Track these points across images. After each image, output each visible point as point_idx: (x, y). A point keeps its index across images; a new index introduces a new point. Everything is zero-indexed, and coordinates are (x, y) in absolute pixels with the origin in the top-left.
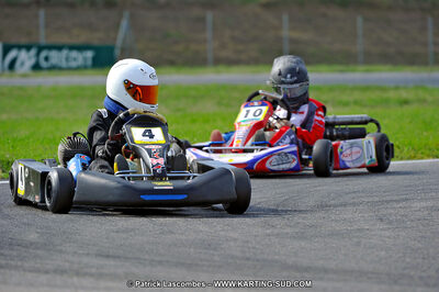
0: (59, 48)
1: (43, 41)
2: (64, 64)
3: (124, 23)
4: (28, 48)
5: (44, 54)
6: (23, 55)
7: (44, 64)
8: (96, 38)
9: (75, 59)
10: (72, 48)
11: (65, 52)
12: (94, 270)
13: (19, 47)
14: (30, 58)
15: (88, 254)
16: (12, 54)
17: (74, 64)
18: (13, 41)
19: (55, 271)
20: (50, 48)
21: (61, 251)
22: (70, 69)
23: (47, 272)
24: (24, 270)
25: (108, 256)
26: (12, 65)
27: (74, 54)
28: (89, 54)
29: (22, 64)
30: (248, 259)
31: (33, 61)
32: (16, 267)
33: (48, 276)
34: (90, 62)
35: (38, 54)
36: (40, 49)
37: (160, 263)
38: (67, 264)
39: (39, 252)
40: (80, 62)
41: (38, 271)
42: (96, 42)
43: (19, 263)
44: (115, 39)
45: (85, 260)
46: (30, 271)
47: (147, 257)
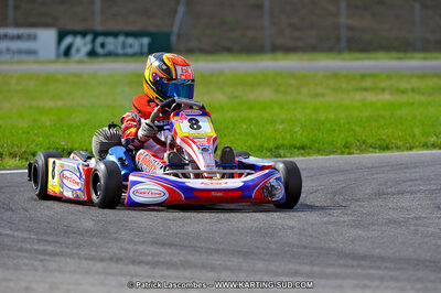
0: (115, 35)
1: (99, 28)
2: (120, 51)
3: (181, 9)
4: (84, 34)
5: (100, 40)
6: (79, 41)
7: (99, 50)
8: (153, 25)
9: (131, 46)
10: (128, 34)
11: (121, 39)
12: (150, 258)
13: (75, 33)
14: (85, 44)
15: (144, 242)
16: (68, 40)
17: (129, 51)
18: (69, 27)
19: (111, 259)
20: (106, 34)
21: (116, 239)
22: (126, 55)
23: (102, 260)
24: (80, 258)
25: (164, 245)
26: (67, 52)
27: (130, 40)
28: (146, 41)
29: (78, 51)
30: (305, 247)
31: (88, 48)
32: (72, 255)
33: (104, 264)
34: (146, 49)
35: (93, 41)
36: (96, 35)
37: (217, 251)
38: (122, 252)
39: (94, 240)
40: (136, 48)
41: (93, 259)
42: (152, 29)
43: (75, 251)
44: (172, 26)
45: (141, 248)
46: (86, 259)
47: (203, 245)
